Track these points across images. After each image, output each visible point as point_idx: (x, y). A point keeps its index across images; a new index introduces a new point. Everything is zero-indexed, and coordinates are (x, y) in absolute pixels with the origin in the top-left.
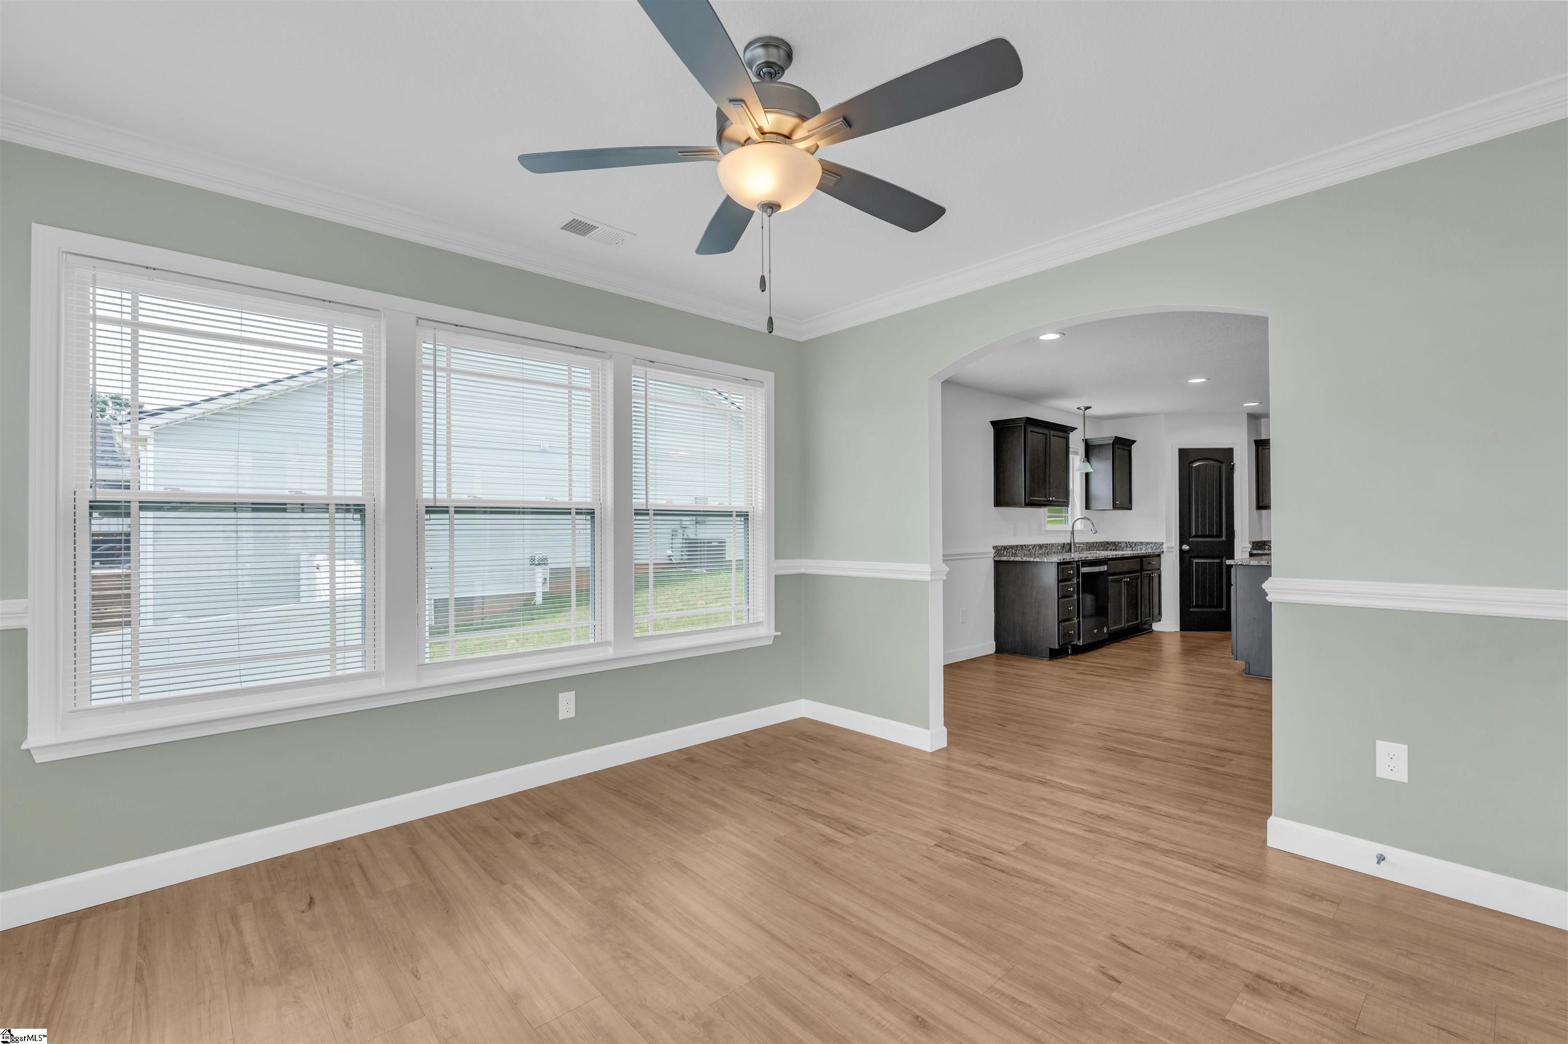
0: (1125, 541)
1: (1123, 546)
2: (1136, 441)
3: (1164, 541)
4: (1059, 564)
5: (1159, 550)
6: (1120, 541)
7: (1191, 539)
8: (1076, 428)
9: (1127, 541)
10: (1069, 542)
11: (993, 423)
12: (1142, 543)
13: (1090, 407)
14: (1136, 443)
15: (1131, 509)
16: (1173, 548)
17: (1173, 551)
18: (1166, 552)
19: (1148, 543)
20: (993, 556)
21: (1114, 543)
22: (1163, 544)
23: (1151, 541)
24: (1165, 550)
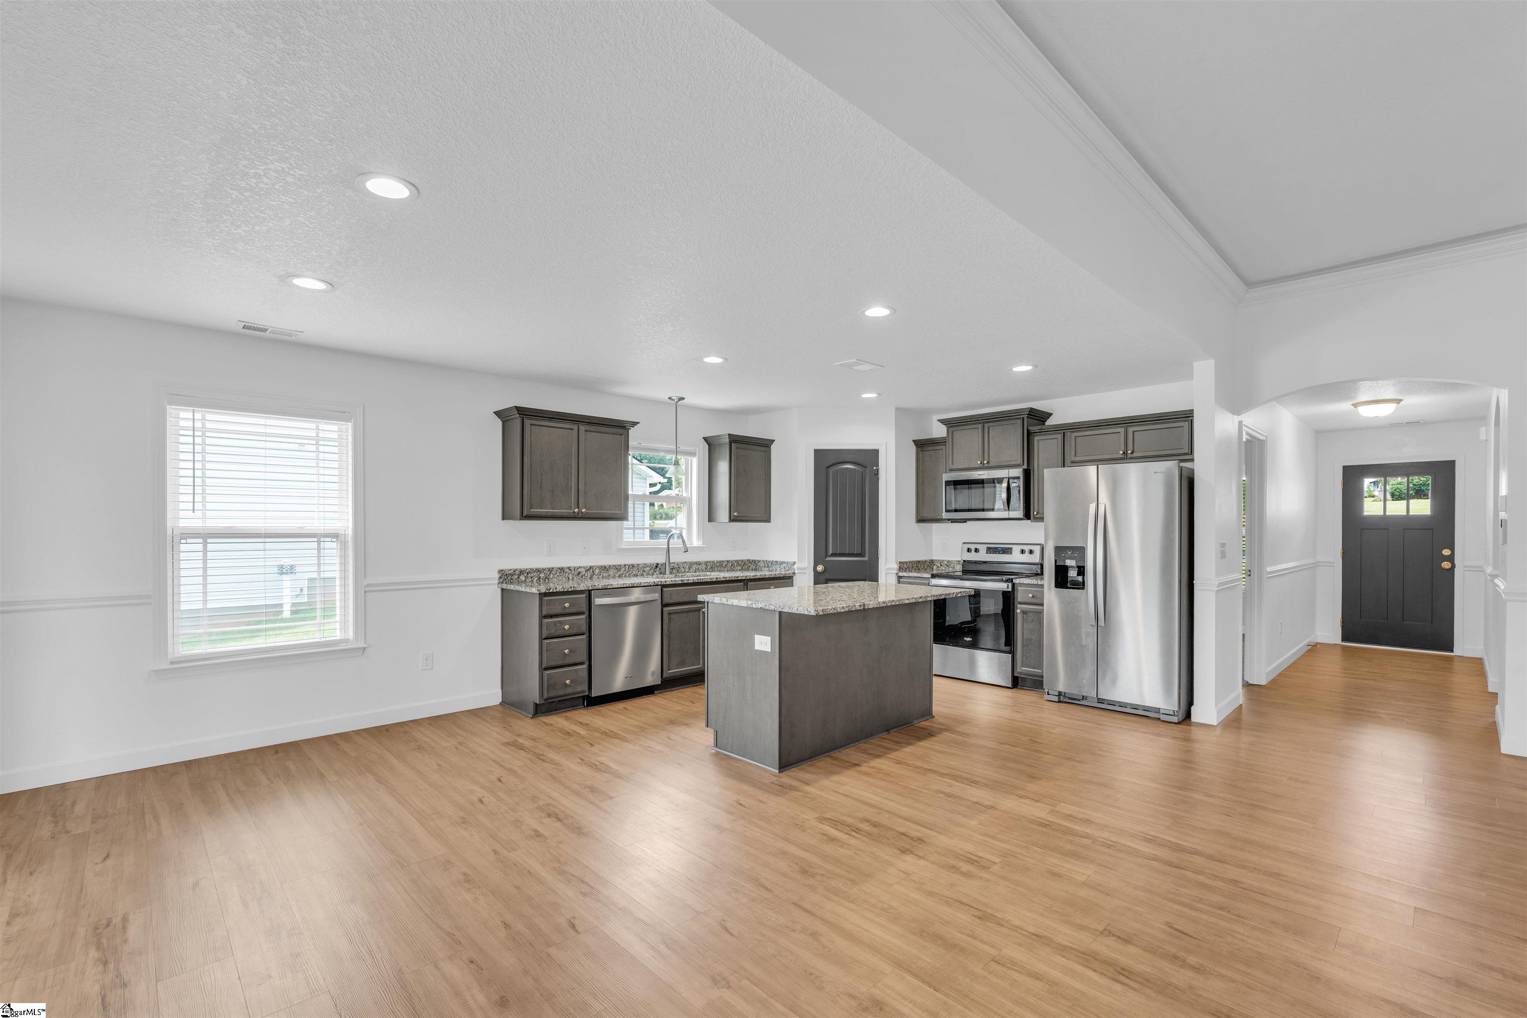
0: (763, 559)
1: (761, 566)
2: (774, 441)
3: (796, 560)
4: (542, 595)
5: (790, 572)
6: (759, 559)
7: (828, 559)
8: (636, 423)
9: (765, 559)
10: (664, 562)
11: (498, 414)
12: (776, 562)
13: (683, 399)
14: (774, 442)
15: (768, 520)
16: (805, 569)
17: (806, 573)
18: (798, 573)
19: (782, 563)
20: (497, 582)
21: (754, 562)
22: (795, 563)
23: (784, 560)
24: (796, 572)
